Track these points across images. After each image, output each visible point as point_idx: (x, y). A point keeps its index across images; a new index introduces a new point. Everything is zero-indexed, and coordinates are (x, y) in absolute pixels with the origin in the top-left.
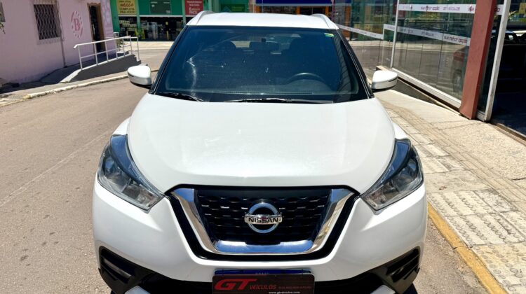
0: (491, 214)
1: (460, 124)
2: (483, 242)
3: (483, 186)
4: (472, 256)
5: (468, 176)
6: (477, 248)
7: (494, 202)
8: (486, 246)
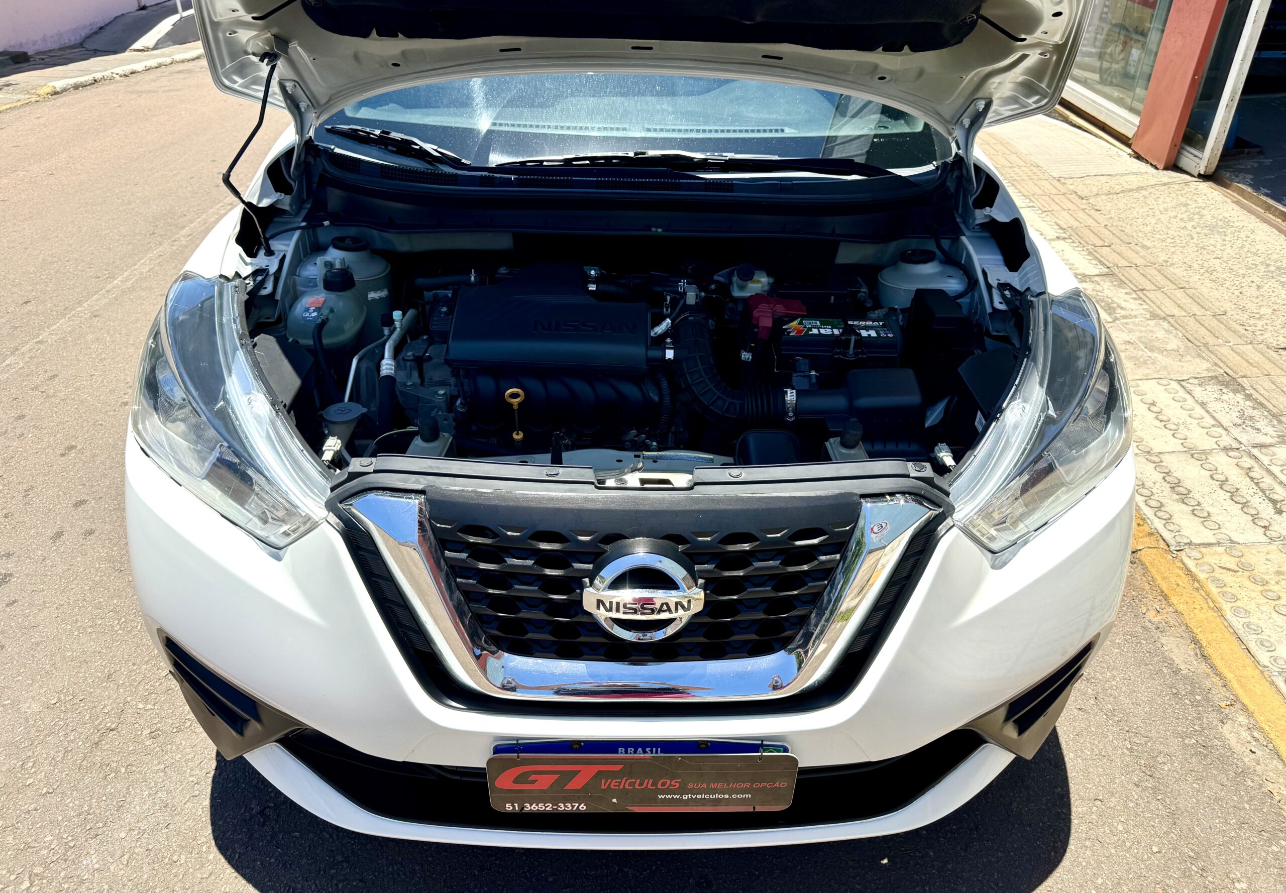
0: (1226, 449)
1: (1135, 181)
2: (1208, 536)
3: (1202, 367)
4: (1184, 580)
5: (1161, 334)
6: (1195, 554)
7: (1234, 416)
8: (1221, 549)
